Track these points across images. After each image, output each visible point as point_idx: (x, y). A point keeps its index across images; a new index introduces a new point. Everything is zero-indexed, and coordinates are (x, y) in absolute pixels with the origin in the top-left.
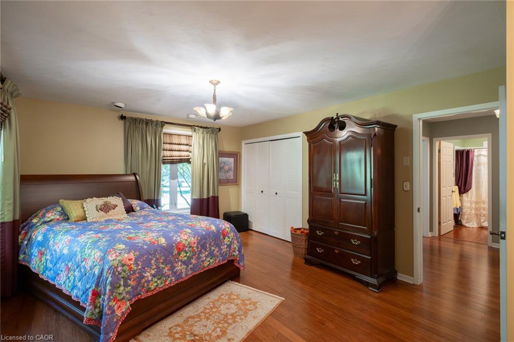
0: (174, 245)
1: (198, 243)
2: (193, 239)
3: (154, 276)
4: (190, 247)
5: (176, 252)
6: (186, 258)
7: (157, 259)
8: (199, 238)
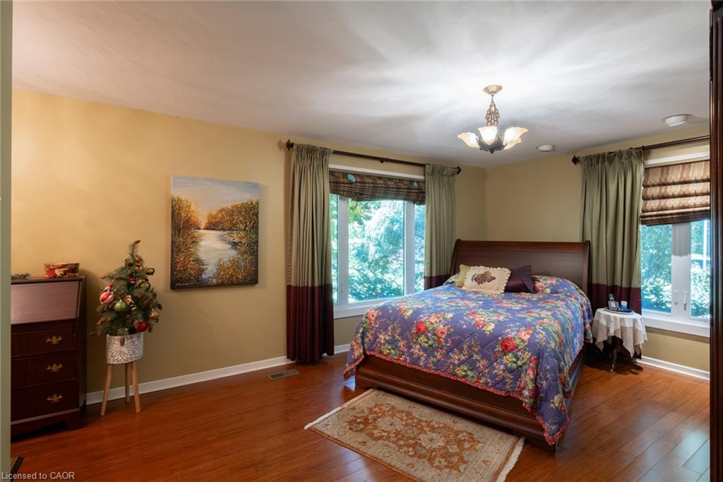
0: (415, 322)
1: (449, 336)
2: (442, 326)
3: (387, 342)
4: (435, 335)
5: (414, 330)
6: (426, 345)
7: (394, 328)
8: (452, 330)
